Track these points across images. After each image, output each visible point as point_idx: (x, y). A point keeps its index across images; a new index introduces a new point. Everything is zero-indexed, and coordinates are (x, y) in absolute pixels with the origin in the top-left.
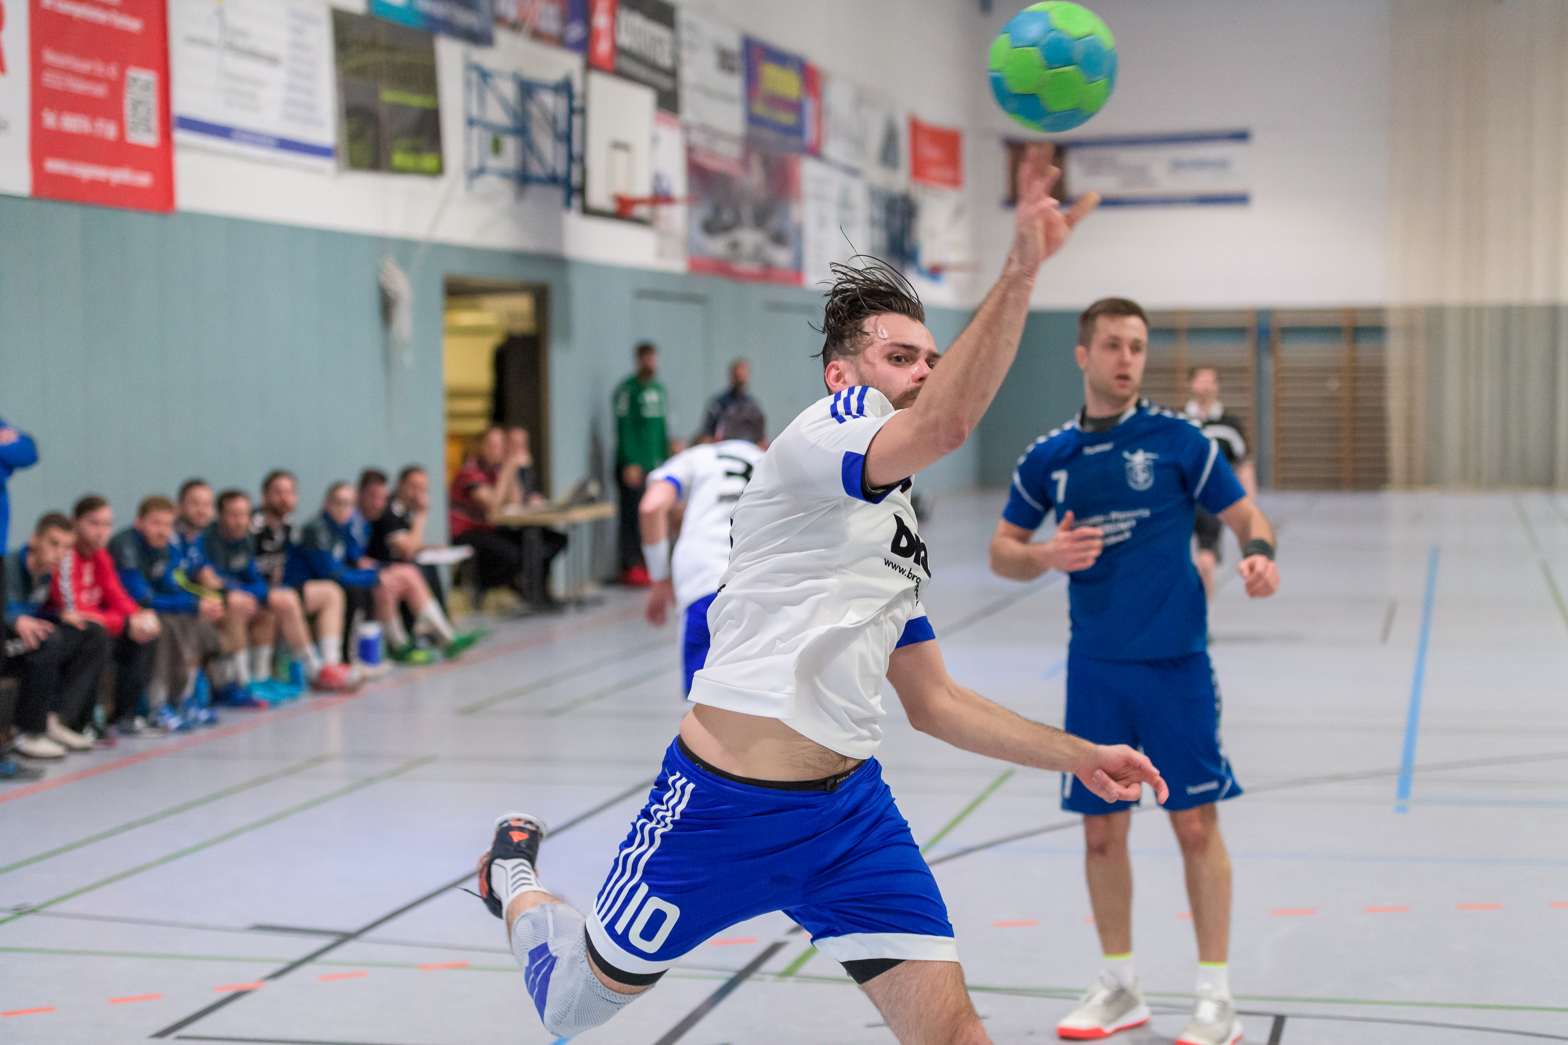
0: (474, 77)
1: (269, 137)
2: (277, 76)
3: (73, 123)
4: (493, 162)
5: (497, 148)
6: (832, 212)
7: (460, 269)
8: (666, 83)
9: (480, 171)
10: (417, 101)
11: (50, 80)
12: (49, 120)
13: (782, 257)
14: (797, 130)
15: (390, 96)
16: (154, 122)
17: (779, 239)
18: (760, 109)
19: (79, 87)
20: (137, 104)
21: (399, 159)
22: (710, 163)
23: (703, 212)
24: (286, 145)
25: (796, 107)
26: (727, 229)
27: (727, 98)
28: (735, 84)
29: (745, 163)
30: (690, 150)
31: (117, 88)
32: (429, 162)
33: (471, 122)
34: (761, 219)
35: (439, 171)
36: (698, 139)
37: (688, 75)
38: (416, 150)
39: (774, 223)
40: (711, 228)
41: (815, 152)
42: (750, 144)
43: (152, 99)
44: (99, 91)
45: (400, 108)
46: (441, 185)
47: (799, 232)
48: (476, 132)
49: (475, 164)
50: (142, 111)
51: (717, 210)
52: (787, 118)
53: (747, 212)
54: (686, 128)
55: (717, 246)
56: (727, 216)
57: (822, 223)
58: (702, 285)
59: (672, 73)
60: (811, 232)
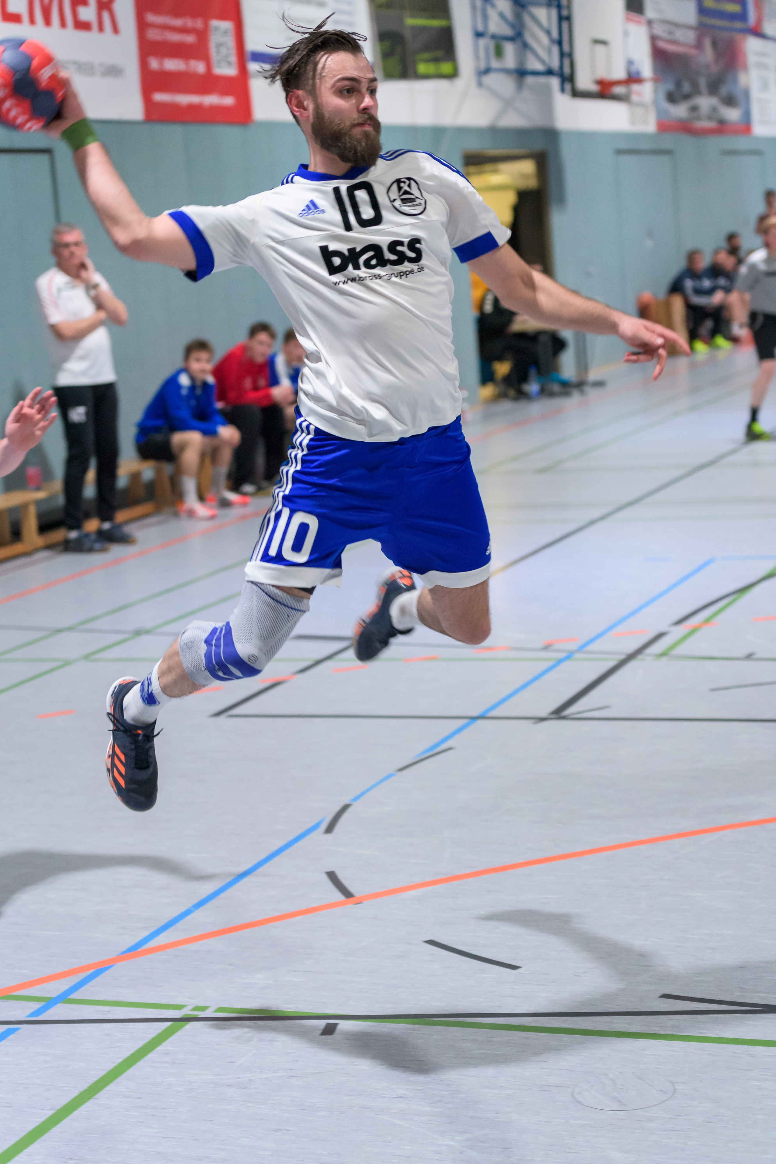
0: (478, 1)
3: (172, 65)
4: (495, 64)
5: (499, 53)
6: (772, 77)
7: (475, 145)
9: (487, 71)
10: (436, 23)
11: (153, 35)
12: (154, 64)
13: (733, 115)
14: (742, 16)
15: (411, 21)
16: (233, 58)
17: (730, 101)
18: (709, 3)
19: (175, 37)
20: (219, 45)
21: (422, 68)
22: (670, 48)
23: (669, 86)
26: (687, 97)
29: (699, 45)
30: (654, 39)
31: (203, 35)
32: (446, 68)
33: (479, 35)
34: (714, 88)
35: (453, 75)
36: (658, 30)
38: (436, 60)
39: (724, 90)
40: (672, 98)
41: (756, 31)
42: (702, 29)
43: (230, 41)
44: (190, 39)
45: (423, 29)
46: (460, 83)
47: (747, 94)
48: (482, 42)
49: (483, 66)
50: (224, 51)
51: (678, 84)
52: (732, 7)
53: (703, 82)
54: (650, 23)
55: (680, 111)
56: (687, 87)
57: (764, 85)
58: (668, 141)
60: (755, 94)
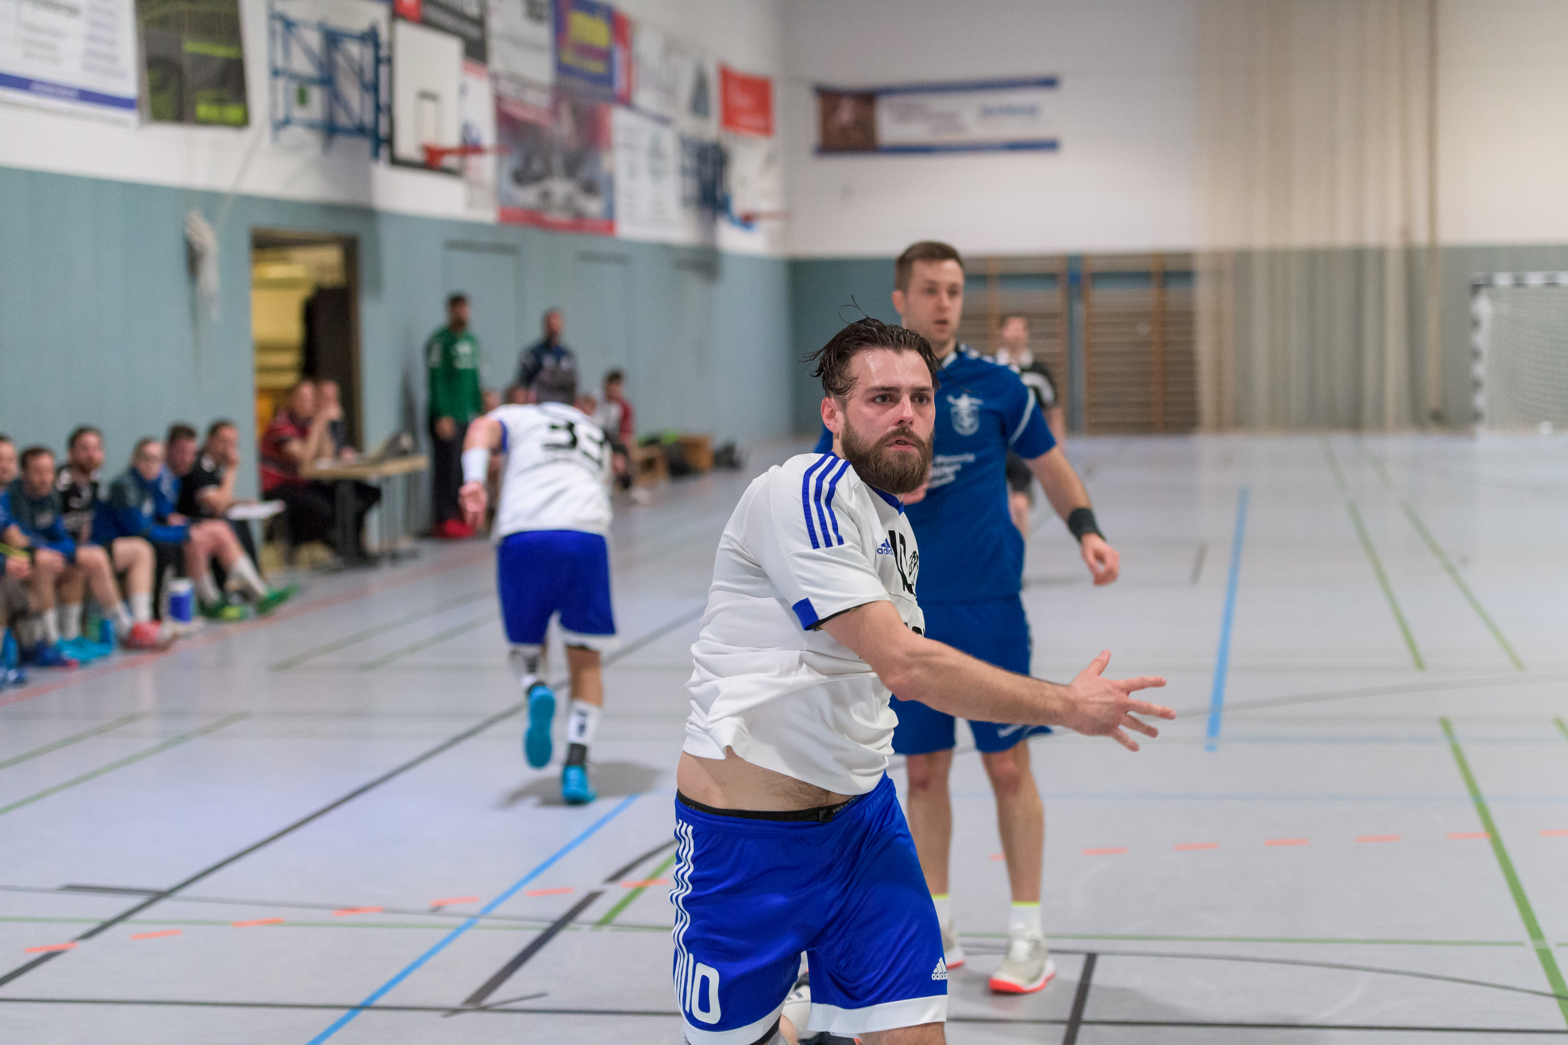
0: (279, 26)
1: (70, 89)
2: (76, 27)
4: (298, 113)
5: (303, 98)
6: (642, 161)
7: (266, 221)
8: (473, 32)
9: (287, 122)
10: (221, 52)
13: (593, 207)
14: (607, 79)
15: (192, 47)
17: (590, 188)
18: (569, 58)
21: (203, 110)
22: (519, 113)
23: (513, 162)
24: (87, 96)
25: (606, 56)
26: (538, 179)
27: (534, 47)
28: (543, 33)
29: (555, 112)
30: (499, 99)
32: (233, 113)
33: (276, 73)
34: (571, 168)
35: (244, 123)
36: (507, 88)
37: (496, 23)
38: (221, 102)
39: (585, 173)
40: (521, 178)
41: (625, 101)
42: (559, 93)
45: (204, 59)
46: (247, 136)
47: (610, 181)
48: (281, 83)
49: (281, 115)
51: (527, 160)
52: (596, 67)
53: (557, 161)
54: (495, 78)
55: (528, 196)
56: (537, 166)
57: (633, 173)
58: (512, 235)
59: (480, 22)
60: (622, 182)
